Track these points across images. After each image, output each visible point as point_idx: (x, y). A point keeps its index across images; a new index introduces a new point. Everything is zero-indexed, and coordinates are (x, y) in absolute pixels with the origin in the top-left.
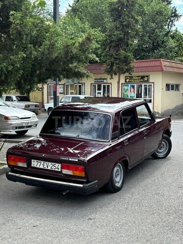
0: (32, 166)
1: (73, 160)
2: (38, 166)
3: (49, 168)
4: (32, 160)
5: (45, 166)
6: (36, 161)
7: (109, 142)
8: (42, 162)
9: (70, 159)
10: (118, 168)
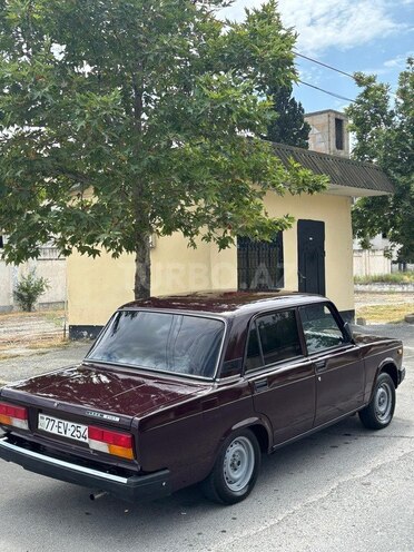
0: (40, 427)
1: (110, 418)
2: (49, 430)
3: (68, 435)
4: (40, 415)
5: (62, 430)
6: (45, 417)
7: (214, 381)
8: (57, 420)
9: (105, 416)
10: (241, 448)
